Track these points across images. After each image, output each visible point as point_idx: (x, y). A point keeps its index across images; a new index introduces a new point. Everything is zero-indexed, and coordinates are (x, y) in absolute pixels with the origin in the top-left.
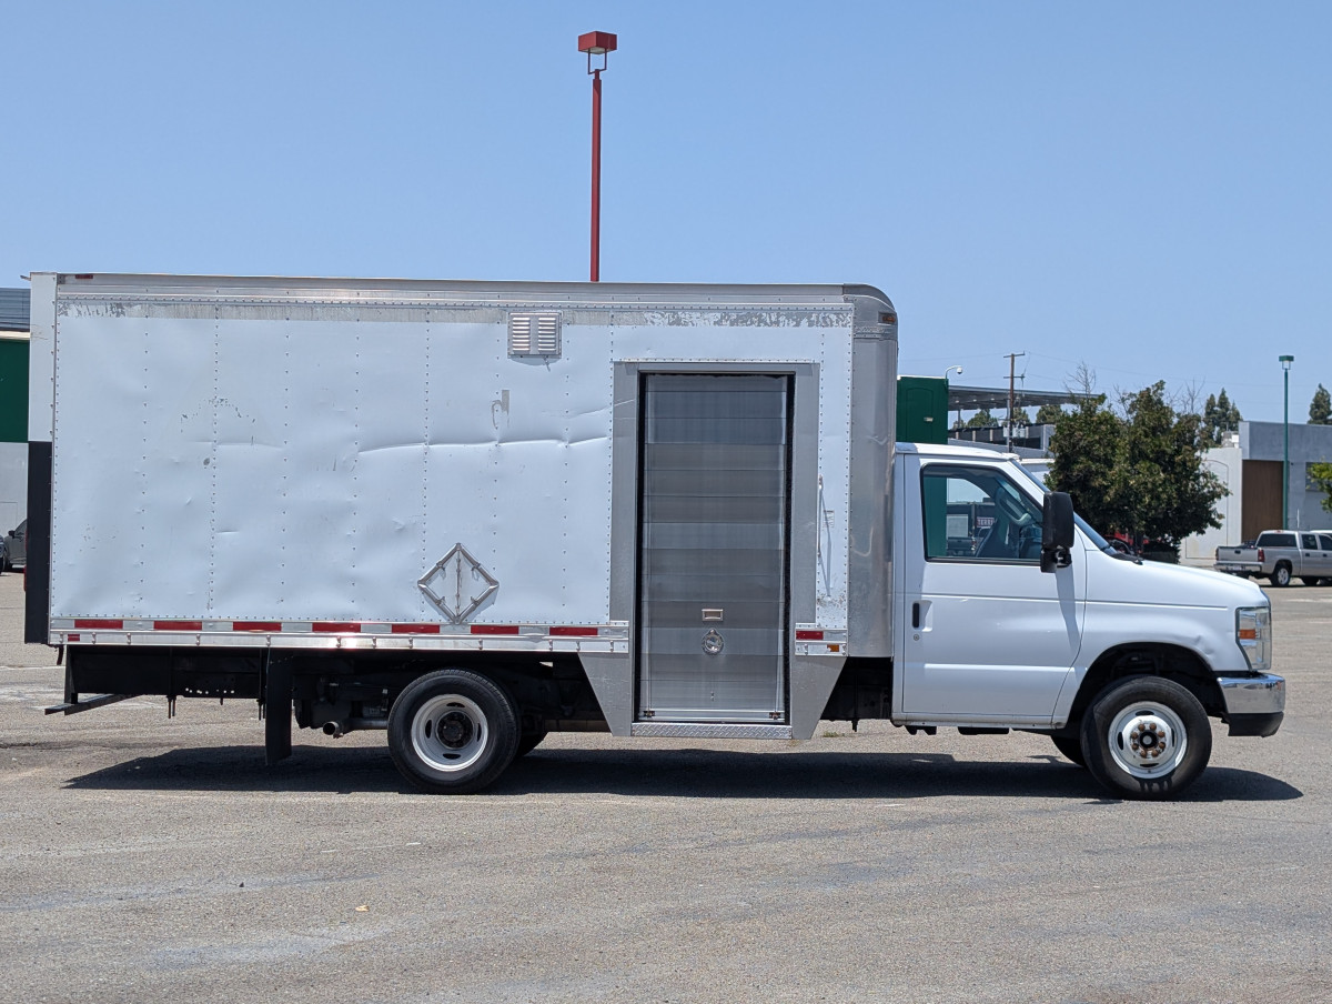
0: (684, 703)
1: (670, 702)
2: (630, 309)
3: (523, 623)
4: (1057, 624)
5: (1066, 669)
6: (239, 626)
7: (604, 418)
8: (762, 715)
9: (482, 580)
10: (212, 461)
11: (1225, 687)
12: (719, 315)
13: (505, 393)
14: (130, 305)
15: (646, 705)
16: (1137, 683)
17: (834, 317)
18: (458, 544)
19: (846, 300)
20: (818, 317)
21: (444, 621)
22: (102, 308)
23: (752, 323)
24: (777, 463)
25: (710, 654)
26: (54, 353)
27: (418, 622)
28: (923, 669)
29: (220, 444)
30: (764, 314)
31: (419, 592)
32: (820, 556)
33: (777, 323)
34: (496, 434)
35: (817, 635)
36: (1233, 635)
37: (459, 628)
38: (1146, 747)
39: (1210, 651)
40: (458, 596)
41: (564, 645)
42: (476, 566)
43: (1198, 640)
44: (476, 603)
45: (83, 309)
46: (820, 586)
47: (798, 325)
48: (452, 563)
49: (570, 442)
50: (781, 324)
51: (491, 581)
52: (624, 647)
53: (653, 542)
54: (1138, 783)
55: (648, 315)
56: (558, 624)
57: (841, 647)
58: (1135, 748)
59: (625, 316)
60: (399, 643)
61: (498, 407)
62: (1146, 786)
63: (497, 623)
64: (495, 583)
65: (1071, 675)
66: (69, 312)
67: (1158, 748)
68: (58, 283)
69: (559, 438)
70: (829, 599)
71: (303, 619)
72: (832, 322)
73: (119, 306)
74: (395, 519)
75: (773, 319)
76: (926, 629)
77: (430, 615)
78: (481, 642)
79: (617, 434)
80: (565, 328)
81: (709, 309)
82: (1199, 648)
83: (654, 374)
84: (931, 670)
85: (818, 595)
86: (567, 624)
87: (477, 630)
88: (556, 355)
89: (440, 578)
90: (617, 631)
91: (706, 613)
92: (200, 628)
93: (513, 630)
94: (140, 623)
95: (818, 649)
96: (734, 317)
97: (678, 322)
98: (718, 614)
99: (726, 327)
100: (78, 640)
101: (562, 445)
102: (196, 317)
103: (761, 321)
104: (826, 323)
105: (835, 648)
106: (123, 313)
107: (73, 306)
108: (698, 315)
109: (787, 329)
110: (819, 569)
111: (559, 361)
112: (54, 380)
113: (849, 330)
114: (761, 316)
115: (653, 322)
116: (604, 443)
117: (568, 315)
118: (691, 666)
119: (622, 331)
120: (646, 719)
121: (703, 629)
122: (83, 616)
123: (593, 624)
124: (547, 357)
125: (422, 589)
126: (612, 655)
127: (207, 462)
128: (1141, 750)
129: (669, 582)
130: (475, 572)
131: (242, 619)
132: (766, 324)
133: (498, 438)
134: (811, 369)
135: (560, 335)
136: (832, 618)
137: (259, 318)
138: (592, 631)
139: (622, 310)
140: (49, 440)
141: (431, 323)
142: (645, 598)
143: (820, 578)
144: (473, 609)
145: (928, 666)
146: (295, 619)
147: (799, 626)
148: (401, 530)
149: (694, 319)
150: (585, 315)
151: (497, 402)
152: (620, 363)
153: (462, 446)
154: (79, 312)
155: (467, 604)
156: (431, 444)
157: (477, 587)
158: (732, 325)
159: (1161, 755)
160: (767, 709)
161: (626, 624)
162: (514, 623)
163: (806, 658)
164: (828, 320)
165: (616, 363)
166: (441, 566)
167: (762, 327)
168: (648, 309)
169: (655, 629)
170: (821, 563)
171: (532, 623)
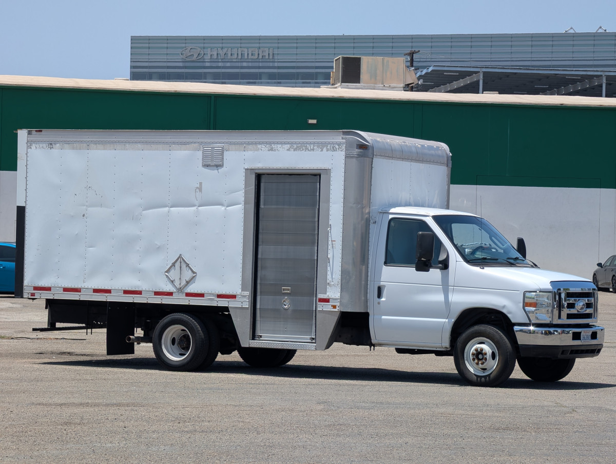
0: (274, 332)
1: (268, 332)
2: (252, 143)
3: (206, 292)
4: (440, 298)
5: (444, 320)
6: (96, 291)
7: (240, 196)
8: (307, 339)
9: (190, 271)
10: (86, 215)
11: (517, 331)
12: (289, 146)
13: (201, 184)
14: (55, 144)
15: (258, 333)
16: (476, 328)
17: (337, 147)
18: (181, 255)
19: (343, 138)
20: (330, 147)
21: (175, 290)
22: (44, 145)
23: (303, 150)
24: (315, 217)
25: (285, 309)
26: (26, 166)
27: (165, 290)
28: (381, 318)
29: (88, 207)
30: (308, 145)
31: (165, 276)
32: (329, 262)
33: (313, 150)
34: (197, 203)
35: (327, 300)
36: (521, 305)
37: (180, 294)
38: (479, 359)
39: (510, 313)
40: (180, 279)
41: (222, 303)
42: (188, 265)
43: (504, 307)
44: (188, 283)
45: (38, 146)
46: (329, 277)
47: (322, 151)
48: (178, 262)
49: (227, 207)
50: (315, 150)
51: (194, 272)
52: (247, 304)
53: (262, 255)
54: (476, 377)
55: (259, 146)
56: (220, 293)
57: (337, 307)
58: (474, 360)
59: (250, 147)
60: (157, 300)
61: (198, 190)
62: (479, 379)
63: (196, 292)
64: (196, 273)
65: (446, 323)
66: (32, 147)
67: (484, 361)
68: (28, 134)
69: (222, 205)
70: (333, 283)
71: (120, 288)
72: (336, 149)
73: (51, 144)
74: (156, 243)
75: (312, 148)
76: (383, 299)
77: (168, 288)
78: (189, 301)
79: (246, 203)
80: (225, 153)
81: (285, 143)
82: (504, 311)
83: (264, 174)
84: (385, 319)
85: (328, 281)
86: (224, 293)
87: (188, 295)
88: (221, 166)
89: (173, 270)
90: (244, 296)
91: (284, 289)
92: (80, 291)
93: (202, 295)
94: (58, 289)
95: (327, 307)
96: (295, 146)
97: (272, 150)
98: (288, 290)
99: (292, 152)
100: (34, 296)
101: (223, 208)
102: (80, 149)
103: (307, 149)
104: (334, 150)
105: (334, 307)
106: (53, 148)
107: (34, 145)
108: (280, 146)
109: (317, 152)
110: (329, 268)
111: (223, 169)
112: (26, 178)
113: (344, 153)
114: (306, 146)
115: (261, 150)
116: (240, 207)
117: (226, 146)
118: (277, 314)
119: (249, 154)
120: (257, 339)
121: (282, 297)
122: (36, 285)
123: (234, 293)
124: (218, 166)
125: (166, 275)
126: (242, 308)
127: (84, 216)
128: (476, 361)
129: (268, 274)
130: (187, 268)
131: (96, 288)
132: (309, 150)
133: (198, 205)
134: (327, 171)
135: (223, 157)
136: (334, 293)
137: (104, 149)
138: (234, 297)
139: (249, 144)
140: (24, 205)
141: (171, 151)
142: (259, 281)
143: (329, 273)
144: (186, 285)
145: (383, 317)
146: (117, 288)
147: (320, 296)
148: (158, 248)
149: (279, 148)
150: (233, 147)
151: (197, 188)
152: (248, 169)
153: (183, 208)
154: (36, 147)
155: (184, 283)
156: (171, 207)
157: (188, 275)
158: (294, 151)
159: (485, 364)
160: (309, 336)
161: (247, 293)
162: (203, 292)
163: (322, 311)
164: (335, 148)
165: (246, 169)
166: (174, 264)
167: (307, 152)
168: (260, 143)
169: (262, 297)
170: (330, 266)
171: (210, 292)
